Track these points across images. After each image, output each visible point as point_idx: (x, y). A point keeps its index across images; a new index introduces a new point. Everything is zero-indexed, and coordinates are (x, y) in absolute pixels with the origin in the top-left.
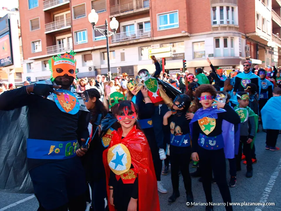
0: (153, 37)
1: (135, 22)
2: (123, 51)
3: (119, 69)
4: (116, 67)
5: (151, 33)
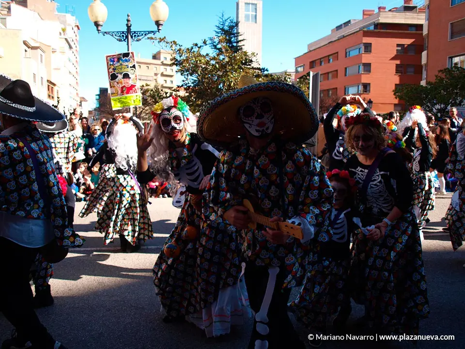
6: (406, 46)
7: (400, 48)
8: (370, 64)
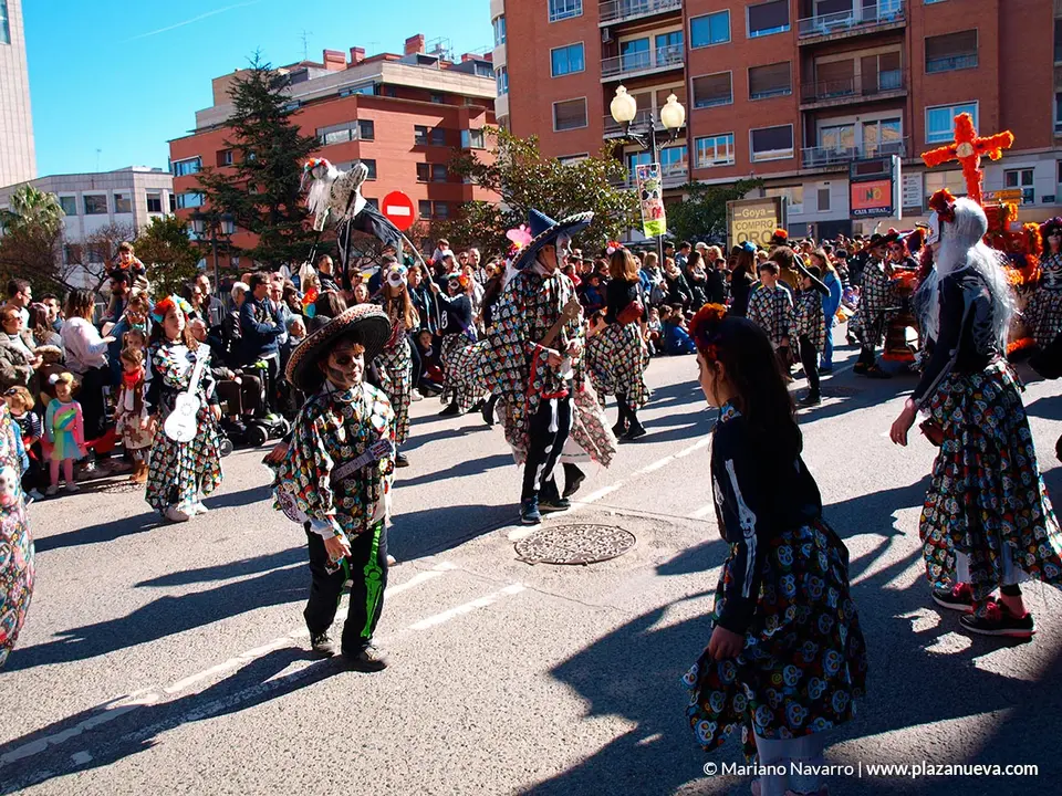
0: (913, 157)
1: (858, 119)
2: (826, 187)
3: (812, 227)
4: (805, 223)
5: (907, 148)
6: (429, 130)
7: (420, 134)
8: (374, 161)
